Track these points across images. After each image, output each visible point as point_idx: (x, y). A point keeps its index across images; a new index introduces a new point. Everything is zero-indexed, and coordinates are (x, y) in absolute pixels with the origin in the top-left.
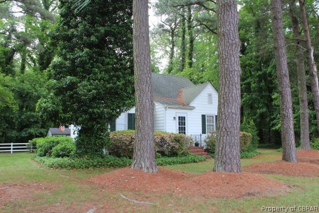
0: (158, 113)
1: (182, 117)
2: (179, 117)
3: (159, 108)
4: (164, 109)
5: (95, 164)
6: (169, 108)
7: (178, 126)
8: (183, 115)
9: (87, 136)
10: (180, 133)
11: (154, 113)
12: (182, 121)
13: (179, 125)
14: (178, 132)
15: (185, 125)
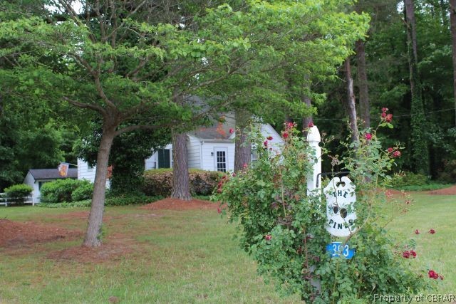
0: (193, 148)
1: (221, 152)
2: (218, 152)
3: (194, 142)
4: (199, 144)
5: (133, 201)
6: (205, 142)
7: (216, 163)
8: (222, 150)
9: (122, 175)
10: (219, 170)
11: (188, 148)
12: (221, 156)
13: (218, 161)
14: (216, 170)
15: (224, 161)
